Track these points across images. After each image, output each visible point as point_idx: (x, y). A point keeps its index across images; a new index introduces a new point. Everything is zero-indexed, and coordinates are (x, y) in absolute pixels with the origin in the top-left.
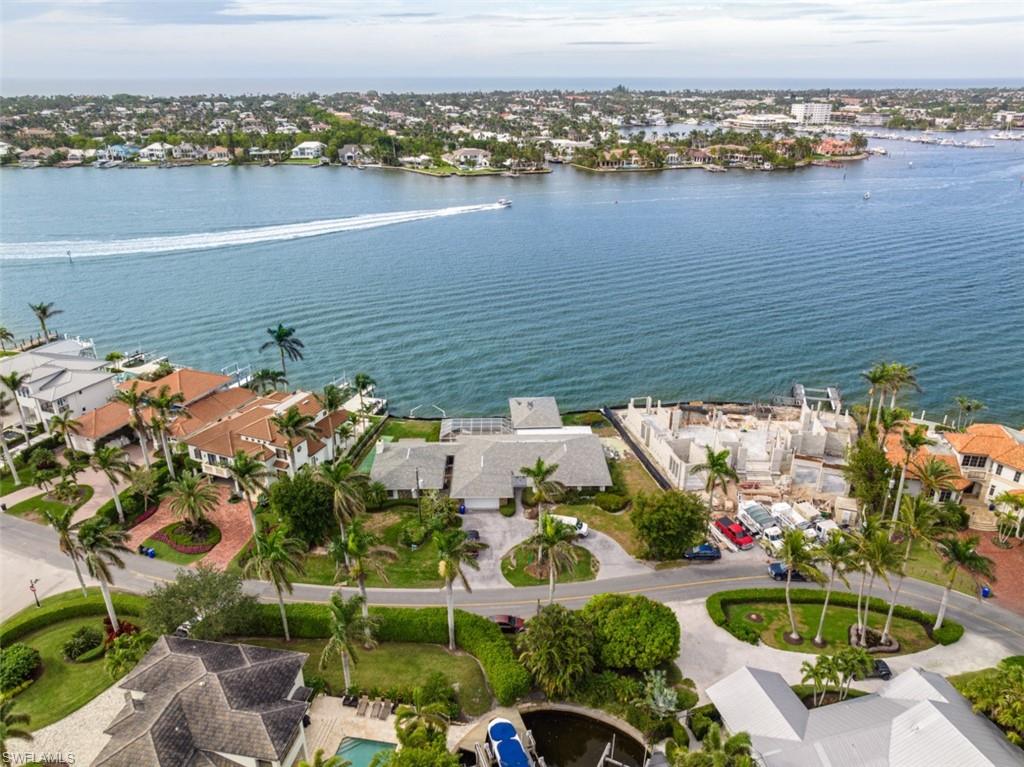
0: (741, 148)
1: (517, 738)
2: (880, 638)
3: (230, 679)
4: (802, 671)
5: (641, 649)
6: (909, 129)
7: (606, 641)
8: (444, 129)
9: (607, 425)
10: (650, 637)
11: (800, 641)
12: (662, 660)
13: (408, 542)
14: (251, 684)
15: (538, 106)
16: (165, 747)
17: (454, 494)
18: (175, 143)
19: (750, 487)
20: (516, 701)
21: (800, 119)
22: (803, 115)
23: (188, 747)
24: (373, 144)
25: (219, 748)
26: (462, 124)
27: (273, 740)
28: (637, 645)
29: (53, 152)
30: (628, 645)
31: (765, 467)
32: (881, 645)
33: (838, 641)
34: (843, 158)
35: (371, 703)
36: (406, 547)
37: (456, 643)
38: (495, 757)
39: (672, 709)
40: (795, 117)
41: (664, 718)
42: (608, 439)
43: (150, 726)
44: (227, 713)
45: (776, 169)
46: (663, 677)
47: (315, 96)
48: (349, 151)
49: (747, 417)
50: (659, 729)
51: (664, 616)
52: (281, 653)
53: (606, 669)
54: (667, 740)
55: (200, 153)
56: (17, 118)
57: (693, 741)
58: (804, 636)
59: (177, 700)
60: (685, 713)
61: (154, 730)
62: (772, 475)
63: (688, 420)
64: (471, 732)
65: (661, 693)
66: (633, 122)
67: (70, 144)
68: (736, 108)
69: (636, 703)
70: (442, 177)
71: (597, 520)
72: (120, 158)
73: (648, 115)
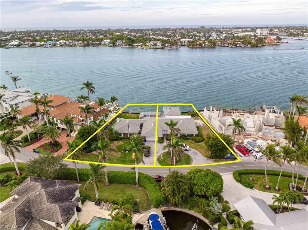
0: (240, 40)
1: (159, 220)
2: (302, 189)
3: (49, 192)
4: (273, 198)
5: (208, 188)
6: (295, 36)
7: (195, 185)
8: (148, 37)
9: (196, 116)
10: (212, 184)
11: (269, 188)
12: (216, 193)
13: (125, 151)
14: (57, 194)
15: (177, 31)
16: (20, 216)
17: (142, 135)
18: (67, 40)
19: (248, 135)
20: (160, 206)
21: (259, 34)
22: (260, 33)
23: (29, 217)
24: (126, 40)
25: (41, 217)
26: (153, 35)
27: (61, 215)
28: (207, 187)
29: (32, 43)
30: (203, 187)
31: (253, 129)
32: (302, 191)
33: (285, 189)
34: (274, 44)
35: (105, 205)
36: (124, 152)
37: (139, 185)
38: (150, 227)
39: (220, 211)
40: (257, 33)
41: (217, 215)
42: (196, 120)
43: (16, 208)
44: (46, 205)
45: (252, 47)
46: (216, 199)
47: (110, 29)
48: (119, 42)
49: (245, 114)
50: (215, 219)
51: (217, 176)
52: (71, 184)
53: (195, 195)
54: (218, 223)
55: (74, 43)
56: (24, 35)
57: (229, 224)
58: (271, 187)
59: (28, 199)
60: (225, 213)
61: (17, 209)
62: (256, 132)
63: (225, 114)
64: (142, 217)
65: (216, 205)
66: (206, 35)
67: (37, 41)
68: (238, 31)
69: (206, 209)
70: (146, 49)
71: (192, 145)
72: (51, 45)
73: (211, 33)
